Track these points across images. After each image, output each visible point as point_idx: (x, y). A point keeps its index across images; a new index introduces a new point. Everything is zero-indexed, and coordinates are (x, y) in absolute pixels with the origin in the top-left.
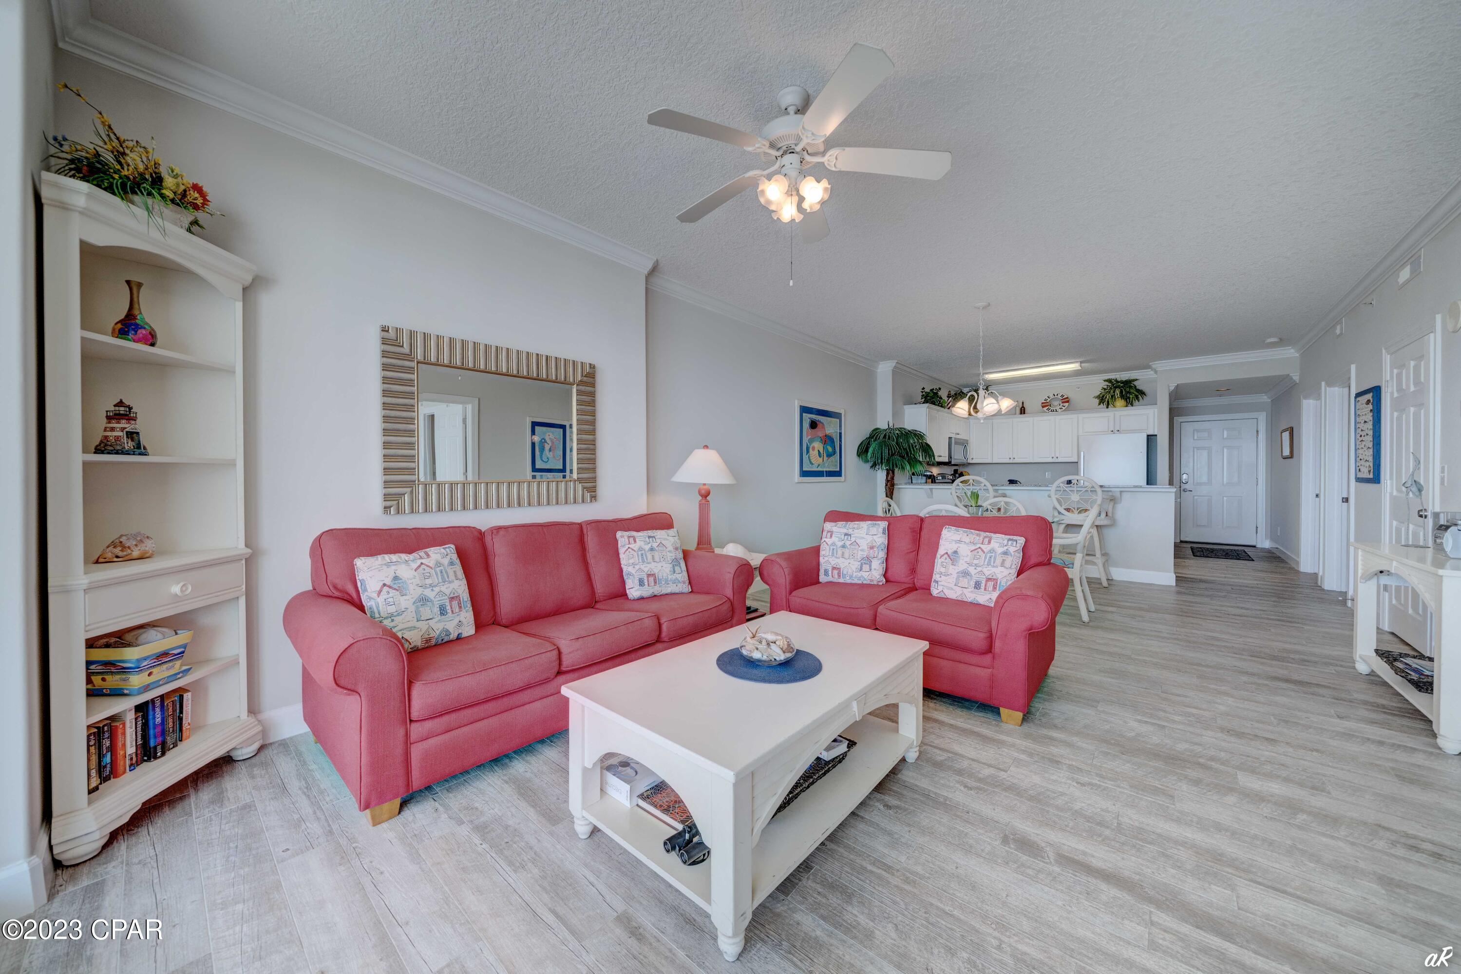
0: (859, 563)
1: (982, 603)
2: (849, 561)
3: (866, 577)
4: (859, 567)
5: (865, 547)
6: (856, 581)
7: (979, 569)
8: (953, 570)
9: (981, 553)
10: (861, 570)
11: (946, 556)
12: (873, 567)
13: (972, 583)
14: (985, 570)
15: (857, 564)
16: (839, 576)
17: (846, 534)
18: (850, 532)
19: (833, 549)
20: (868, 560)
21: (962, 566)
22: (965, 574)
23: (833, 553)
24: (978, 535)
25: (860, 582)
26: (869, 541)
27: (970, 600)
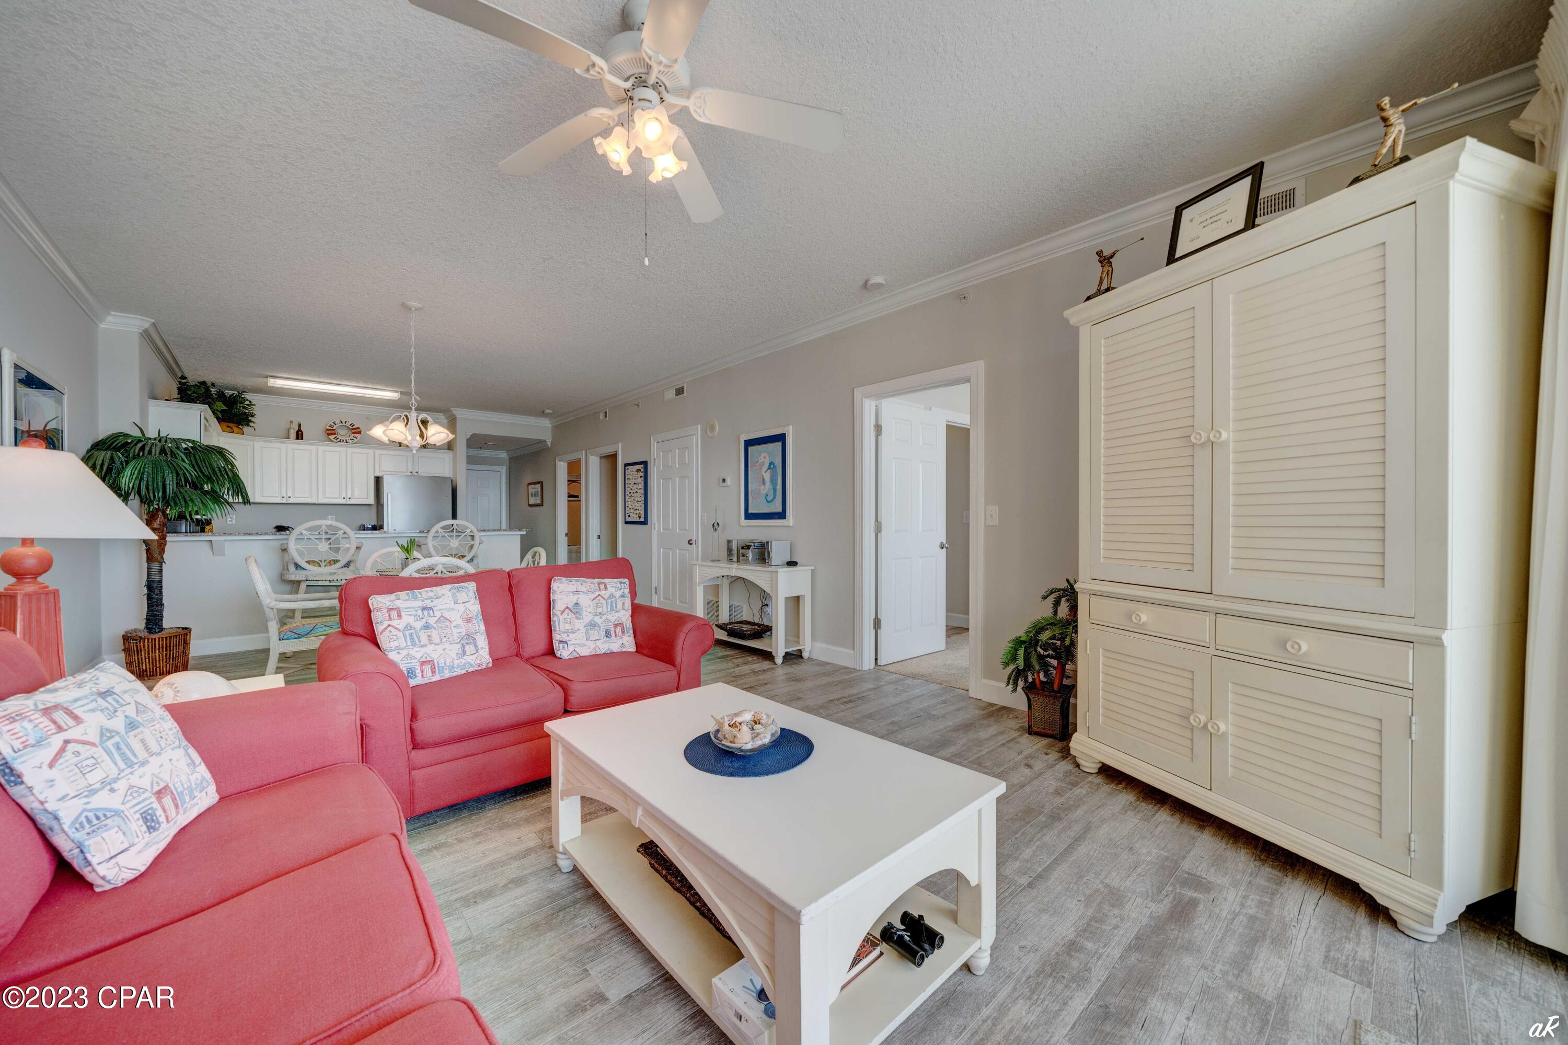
0: (459, 646)
1: (615, 650)
2: (441, 647)
3: (472, 662)
4: (461, 651)
5: (459, 621)
6: (459, 672)
7: (604, 617)
8: (580, 625)
9: (602, 600)
10: (464, 653)
11: (567, 611)
12: (479, 646)
13: (603, 633)
14: (610, 617)
15: (457, 648)
16: (433, 672)
17: (424, 609)
18: (429, 603)
19: (411, 635)
20: (470, 638)
21: (587, 618)
22: (593, 625)
23: (412, 640)
24: (591, 582)
25: (464, 671)
26: (461, 612)
27: (603, 651)
